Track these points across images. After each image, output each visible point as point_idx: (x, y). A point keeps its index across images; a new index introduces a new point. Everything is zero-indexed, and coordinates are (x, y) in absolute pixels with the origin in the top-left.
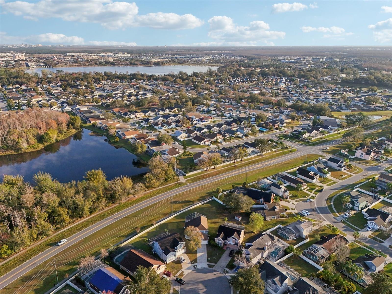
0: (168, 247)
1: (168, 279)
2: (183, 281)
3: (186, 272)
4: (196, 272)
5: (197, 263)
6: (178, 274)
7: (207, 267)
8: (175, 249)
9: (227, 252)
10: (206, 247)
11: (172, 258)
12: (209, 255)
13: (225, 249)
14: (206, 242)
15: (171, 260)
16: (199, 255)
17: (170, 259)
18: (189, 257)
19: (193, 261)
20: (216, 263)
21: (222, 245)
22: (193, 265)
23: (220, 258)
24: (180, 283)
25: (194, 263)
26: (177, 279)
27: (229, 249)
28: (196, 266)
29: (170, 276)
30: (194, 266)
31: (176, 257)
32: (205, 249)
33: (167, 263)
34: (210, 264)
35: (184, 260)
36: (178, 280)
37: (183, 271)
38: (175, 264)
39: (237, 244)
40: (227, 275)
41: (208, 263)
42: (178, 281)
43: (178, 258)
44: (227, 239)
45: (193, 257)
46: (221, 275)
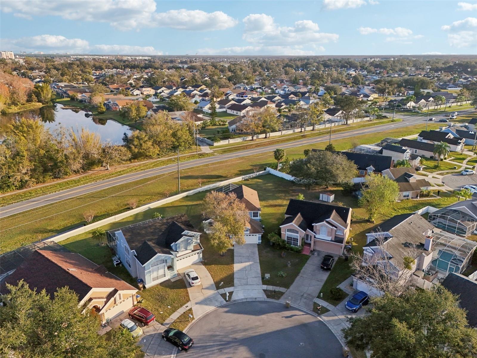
0: (149, 243)
1: (139, 331)
2: (186, 340)
3: (199, 312)
4: (226, 312)
5: (233, 285)
6: (175, 316)
7: (262, 296)
8: (171, 249)
9: (314, 262)
10: (256, 250)
11: (161, 272)
12: (265, 266)
13: (306, 252)
14: (256, 239)
15: (157, 278)
16: (237, 267)
17: (154, 275)
18: (210, 271)
19: (222, 280)
20: (287, 286)
21: (299, 243)
22: (222, 291)
23: (297, 274)
24: (175, 344)
25: (223, 287)
26: (167, 332)
27: (318, 255)
28: (231, 293)
29: (146, 324)
30: (224, 295)
31: (175, 272)
32: (254, 253)
33: (147, 286)
34: (270, 288)
35: (196, 278)
36: (171, 334)
37: (190, 310)
38: (168, 290)
39: (339, 240)
40: (324, 318)
41: (265, 287)
42: (169, 340)
43: (179, 275)
44: (312, 228)
45: (222, 272)
46: (308, 319)
